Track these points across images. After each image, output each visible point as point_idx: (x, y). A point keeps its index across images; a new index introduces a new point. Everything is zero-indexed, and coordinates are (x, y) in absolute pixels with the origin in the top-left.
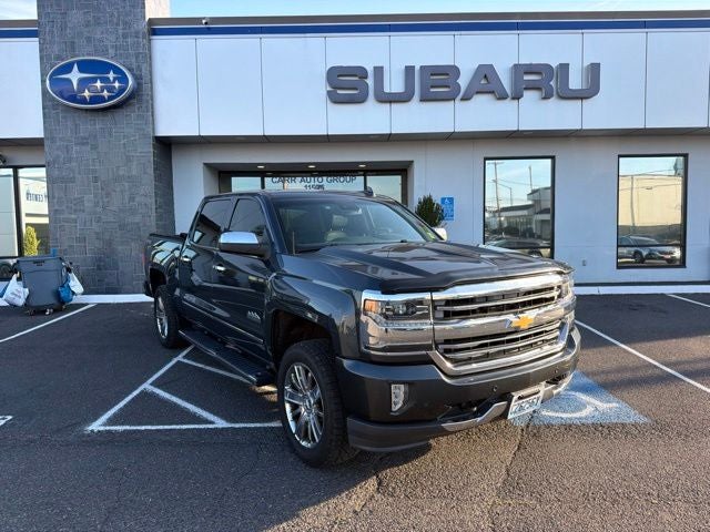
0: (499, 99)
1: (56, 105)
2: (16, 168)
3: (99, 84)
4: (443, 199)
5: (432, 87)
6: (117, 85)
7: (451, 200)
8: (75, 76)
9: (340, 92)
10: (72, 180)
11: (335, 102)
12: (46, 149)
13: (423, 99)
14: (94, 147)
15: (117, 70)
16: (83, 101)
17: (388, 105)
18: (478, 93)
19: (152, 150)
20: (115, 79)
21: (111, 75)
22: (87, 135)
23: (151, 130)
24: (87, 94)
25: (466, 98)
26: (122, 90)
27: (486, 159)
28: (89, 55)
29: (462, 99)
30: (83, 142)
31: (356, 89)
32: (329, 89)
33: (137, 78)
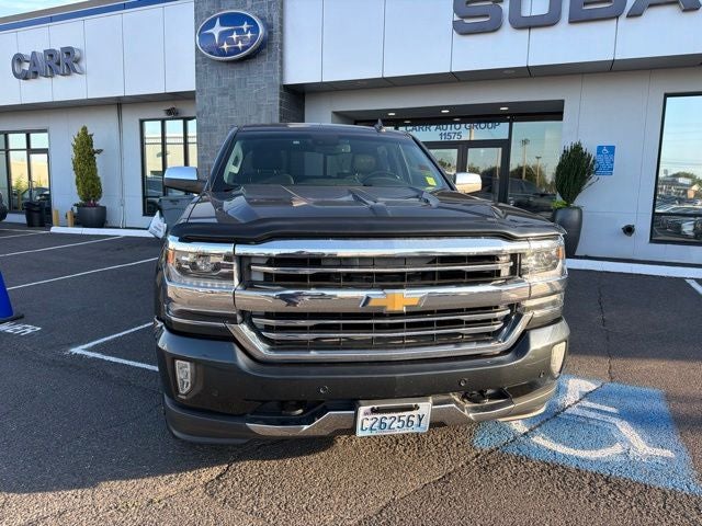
0: (684, 11)
1: (205, 60)
2: (186, 120)
3: (235, 36)
4: (600, 149)
5: (585, 4)
6: (249, 35)
7: (611, 149)
8: (217, 30)
9: (466, 21)
10: (215, 129)
11: (463, 33)
12: (197, 100)
13: (572, 21)
14: (233, 98)
15: (250, 21)
16: (222, 53)
17: (526, 32)
18: (651, 6)
19: (278, 98)
20: (248, 29)
21: (245, 26)
22: (226, 86)
23: (278, 78)
24: (225, 46)
25: (634, 14)
26: (253, 40)
27: (667, 95)
28: (231, 8)
29: (628, 16)
30: (224, 94)
31: (487, 16)
32: (456, 18)
33: (269, 27)
